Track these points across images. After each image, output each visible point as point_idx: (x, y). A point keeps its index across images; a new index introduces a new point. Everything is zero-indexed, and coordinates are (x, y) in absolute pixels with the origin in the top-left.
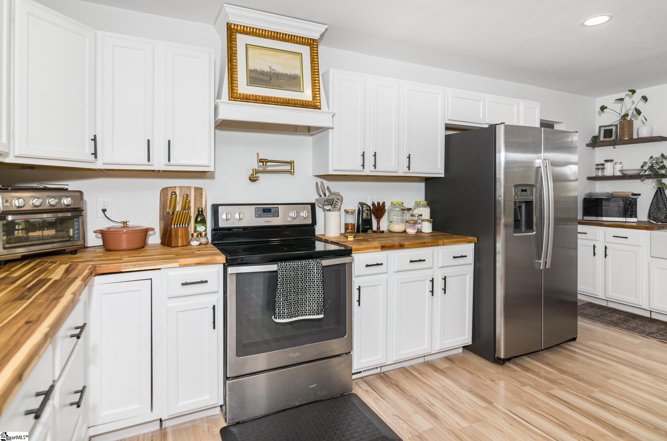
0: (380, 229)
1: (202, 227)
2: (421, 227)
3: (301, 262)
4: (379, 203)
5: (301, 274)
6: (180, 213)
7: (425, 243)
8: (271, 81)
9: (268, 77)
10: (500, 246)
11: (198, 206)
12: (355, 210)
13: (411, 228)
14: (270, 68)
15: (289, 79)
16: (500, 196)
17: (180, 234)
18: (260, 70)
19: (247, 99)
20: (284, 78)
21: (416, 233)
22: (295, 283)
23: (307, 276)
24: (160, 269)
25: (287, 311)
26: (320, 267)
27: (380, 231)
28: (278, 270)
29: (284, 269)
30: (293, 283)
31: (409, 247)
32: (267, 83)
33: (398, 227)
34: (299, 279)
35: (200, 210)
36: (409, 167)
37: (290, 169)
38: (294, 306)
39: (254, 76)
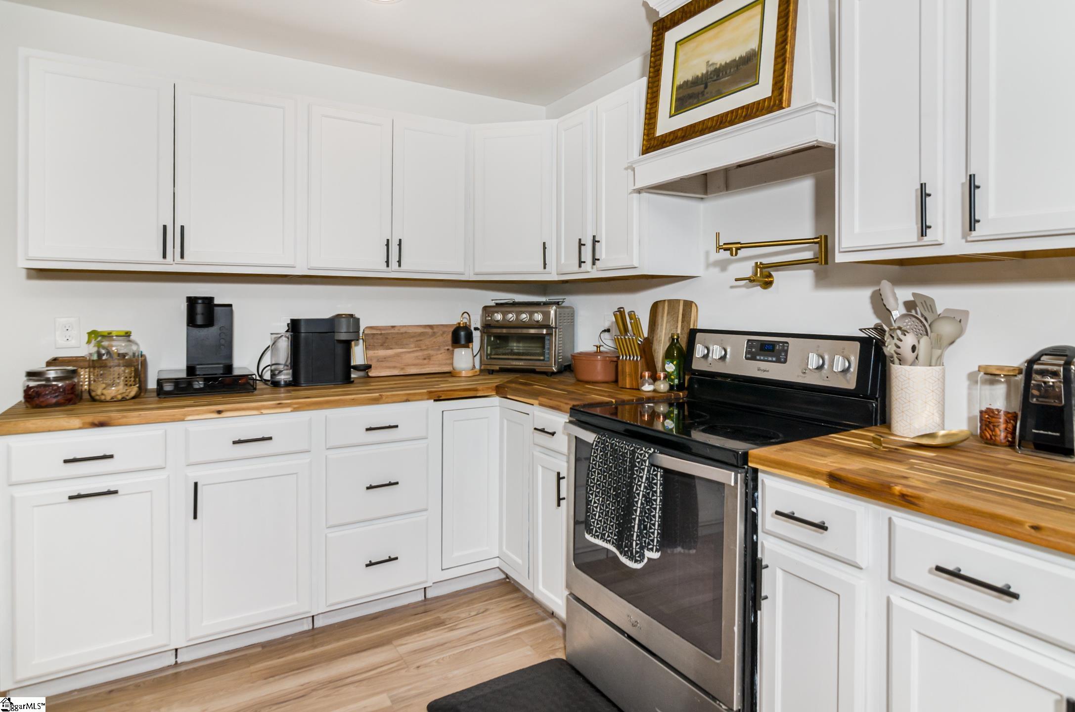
1: (671, 365)
8: (706, 91)
9: (702, 86)
14: (707, 65)
15: (737, 68)
17: (628, 370)
18: (692, 78)
19: (663, 143)
20: (728, 71)
28: (592, 445)
32: (700, 97)
35: (675, 337)
39: (681, 95)
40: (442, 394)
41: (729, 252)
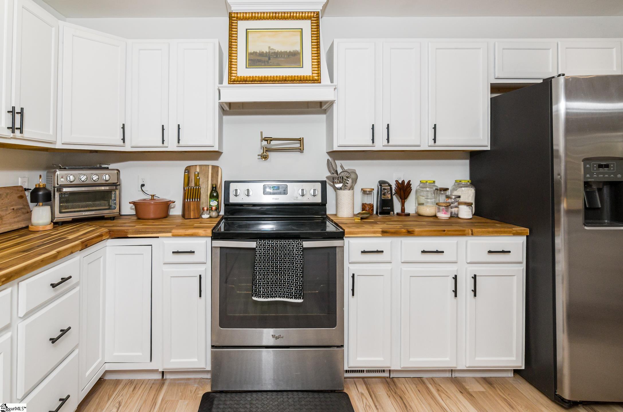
0: (405, 212)
1: (215, 201)
2: (458, 211)
3: (280, 242)
4: (403, 182)
5: (280, 254)
6: (194, 188)
7: (444, 231)
8: (270, 61)
9: (267, 58)
10: (560, 241)
11: (214, 182)
12: (373, 189)
13: (443, 213)
14: (269, 48)
15: (288, 56)
16: (559, 175)
17: (192, 207)
18: (260, 51)
19: (245, 81)
20: (283, 56)
21: (449, 218)
22: (274, 262)
23: (286, 256)
24: (158, 237)
25: (262, 290)
26: (301, 249)
27: (405, 213)
28: (256, 248)
29: (262, 247)
30: (272, 262)
31: (420, 235)
32: (266, 63)
33: (428, 210)
34: (277, 258)
35: (214, 186)
36: (435, 140)
37: (299, 146)
38: (272, 286)
39: (253, 58)
40: (88, 243)
41: (266, 142)
